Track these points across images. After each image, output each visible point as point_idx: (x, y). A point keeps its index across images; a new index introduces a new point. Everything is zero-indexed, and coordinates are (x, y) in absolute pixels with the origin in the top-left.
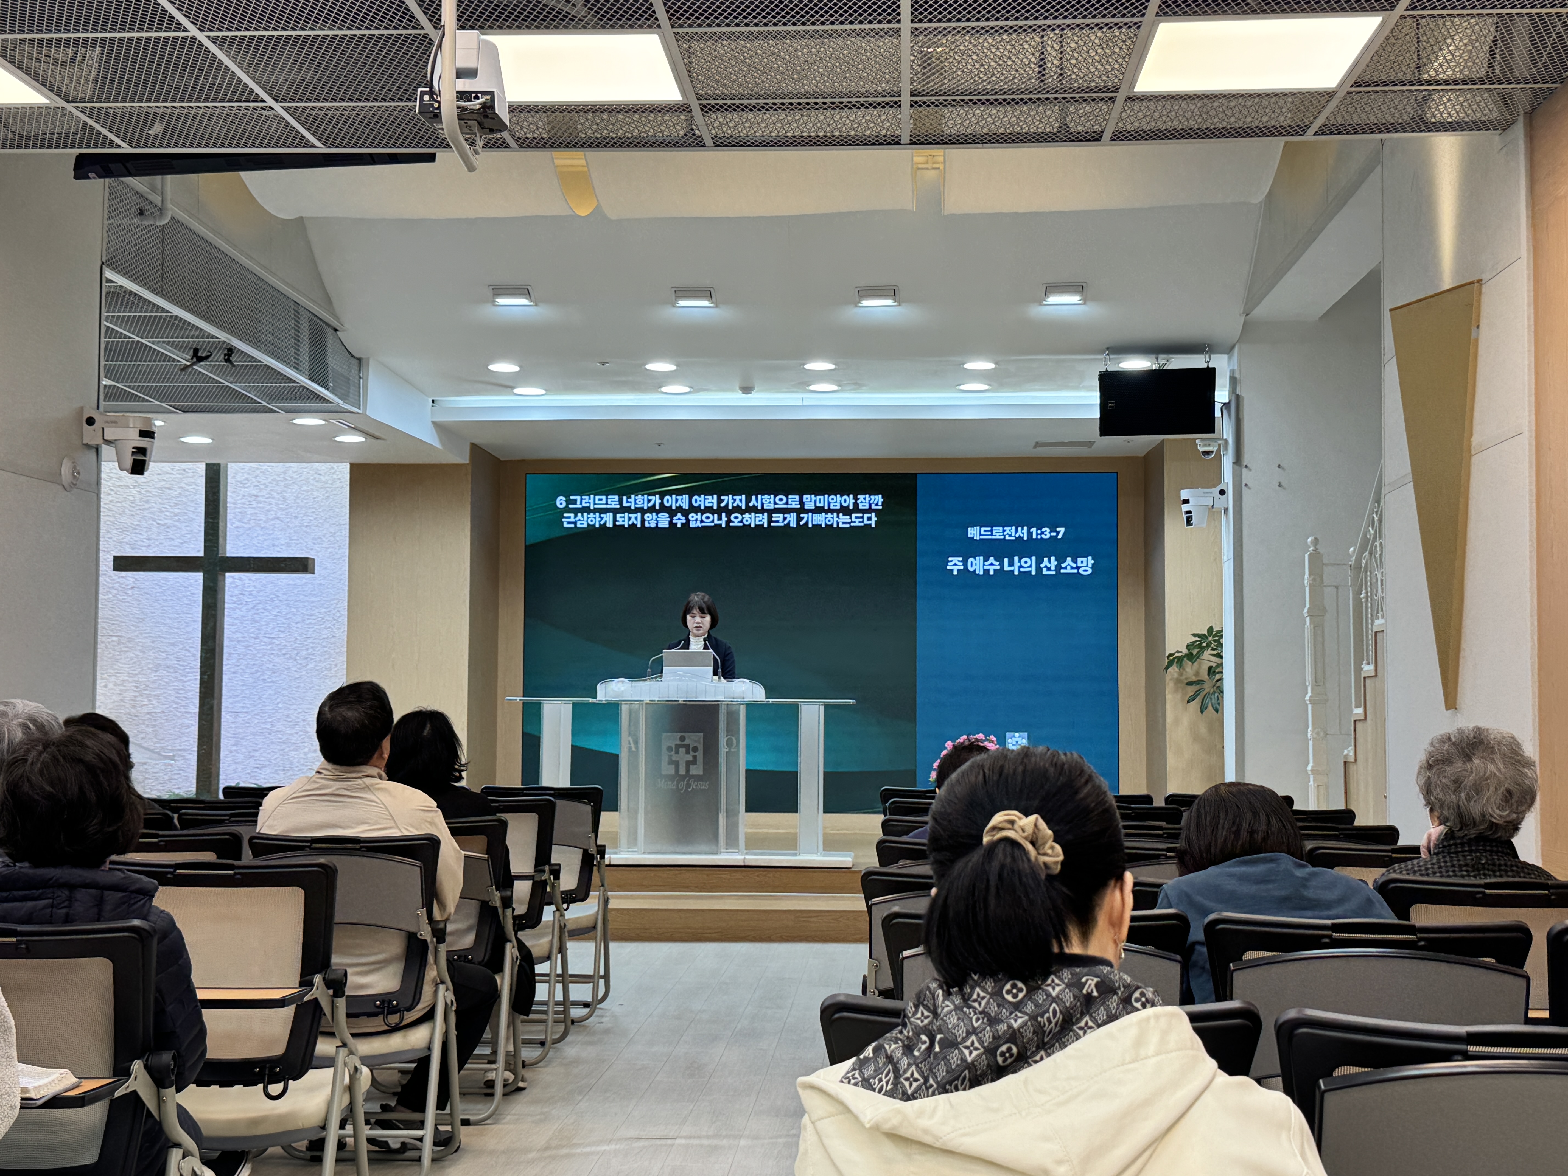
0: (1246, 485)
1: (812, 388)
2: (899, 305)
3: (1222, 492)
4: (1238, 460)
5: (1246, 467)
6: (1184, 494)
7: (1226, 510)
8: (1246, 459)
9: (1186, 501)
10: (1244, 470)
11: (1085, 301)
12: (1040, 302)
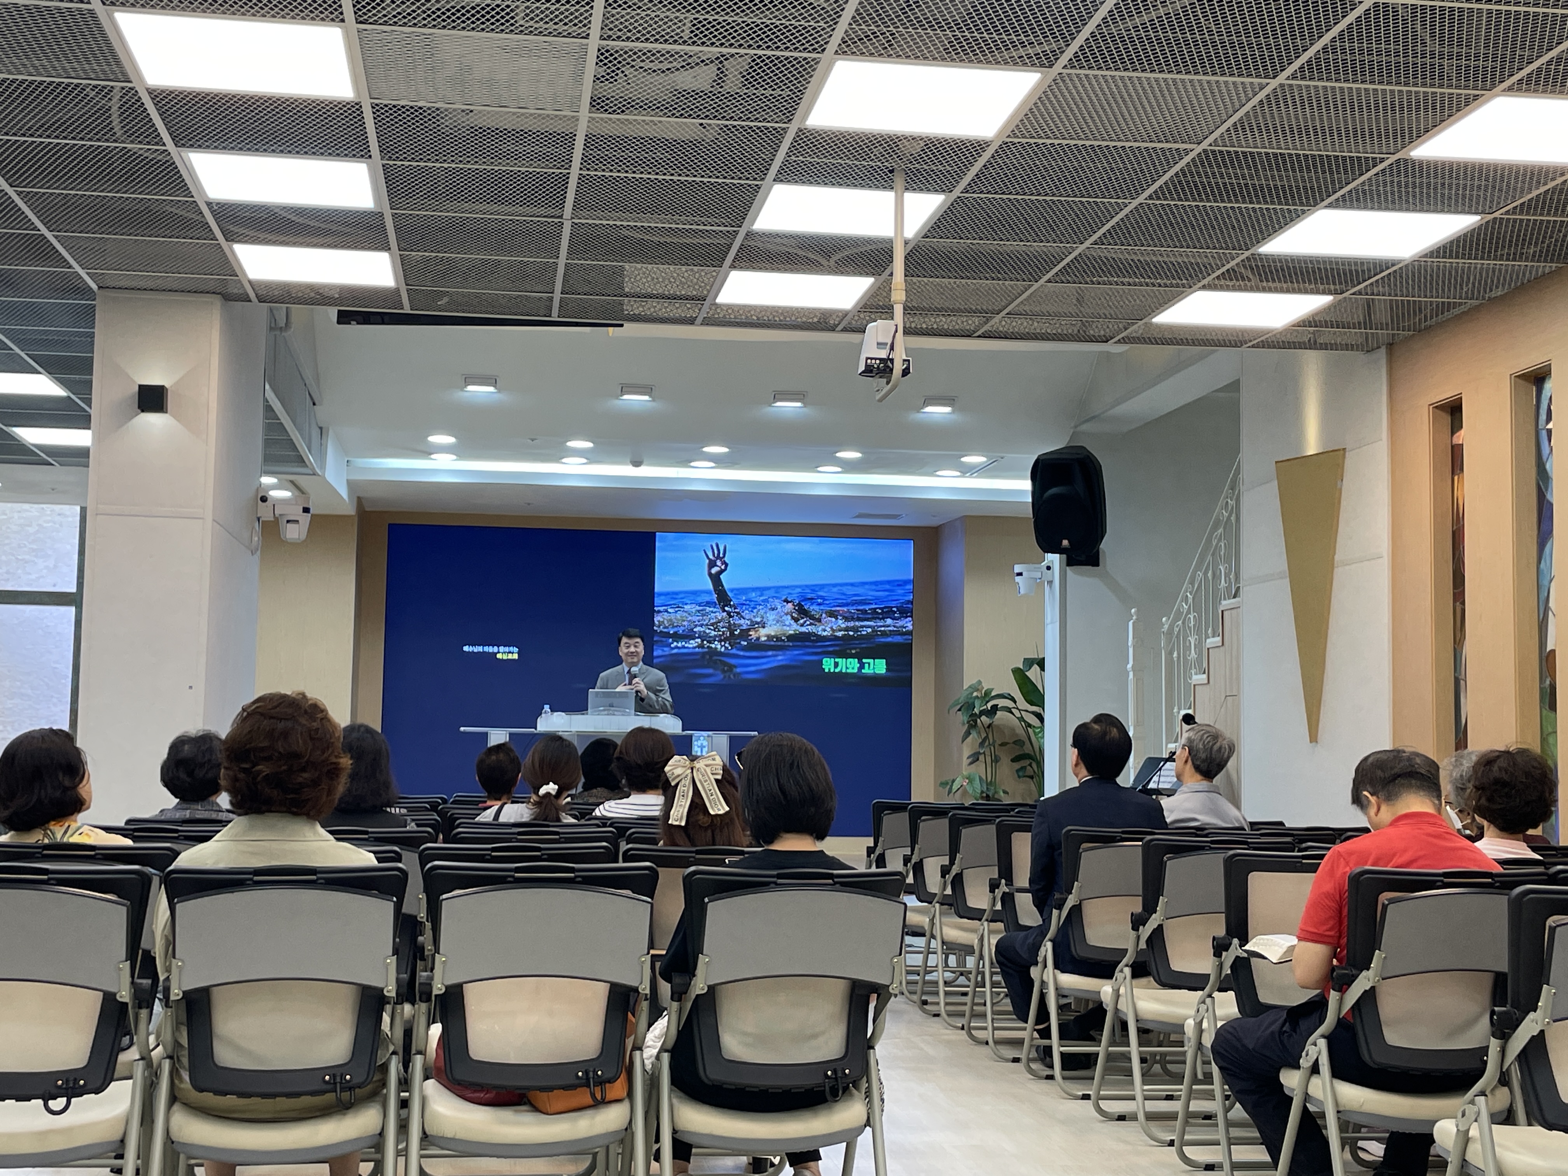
1: (693, 464)
2: (805, 407)
3: (1049, 568)
6: (1018, 569)
7: (1050, 583)
9: (1020, 574)
11: (953, 412)
12: (918, 410)
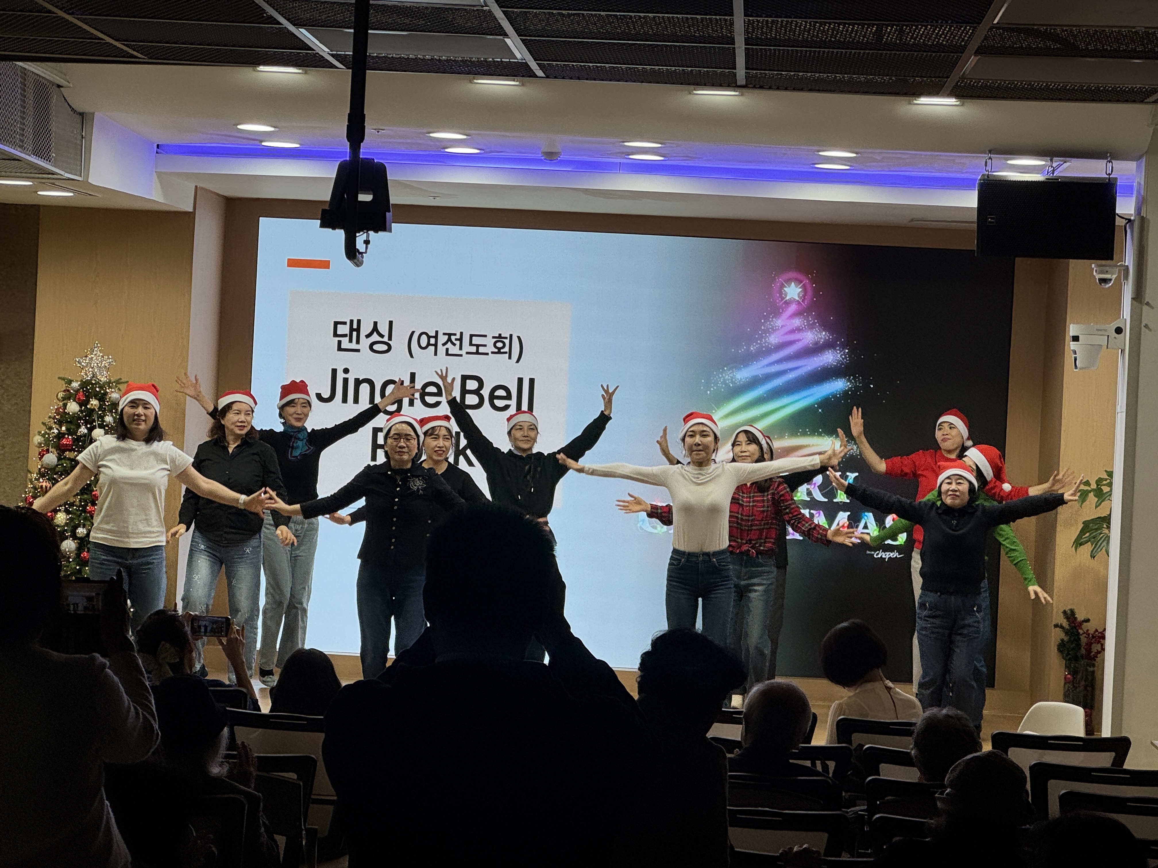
0: (1146, 326)
1: (632, 157)
2: (741, 95)
3: (1119, 331)
4: (1138, 297)
5: (1148, 304)
7: (1122, 351)
8: (1148, 297)
9: (1076, 339)
10: (1145, 308)
11: (962, 103)
12: (909, 102)
